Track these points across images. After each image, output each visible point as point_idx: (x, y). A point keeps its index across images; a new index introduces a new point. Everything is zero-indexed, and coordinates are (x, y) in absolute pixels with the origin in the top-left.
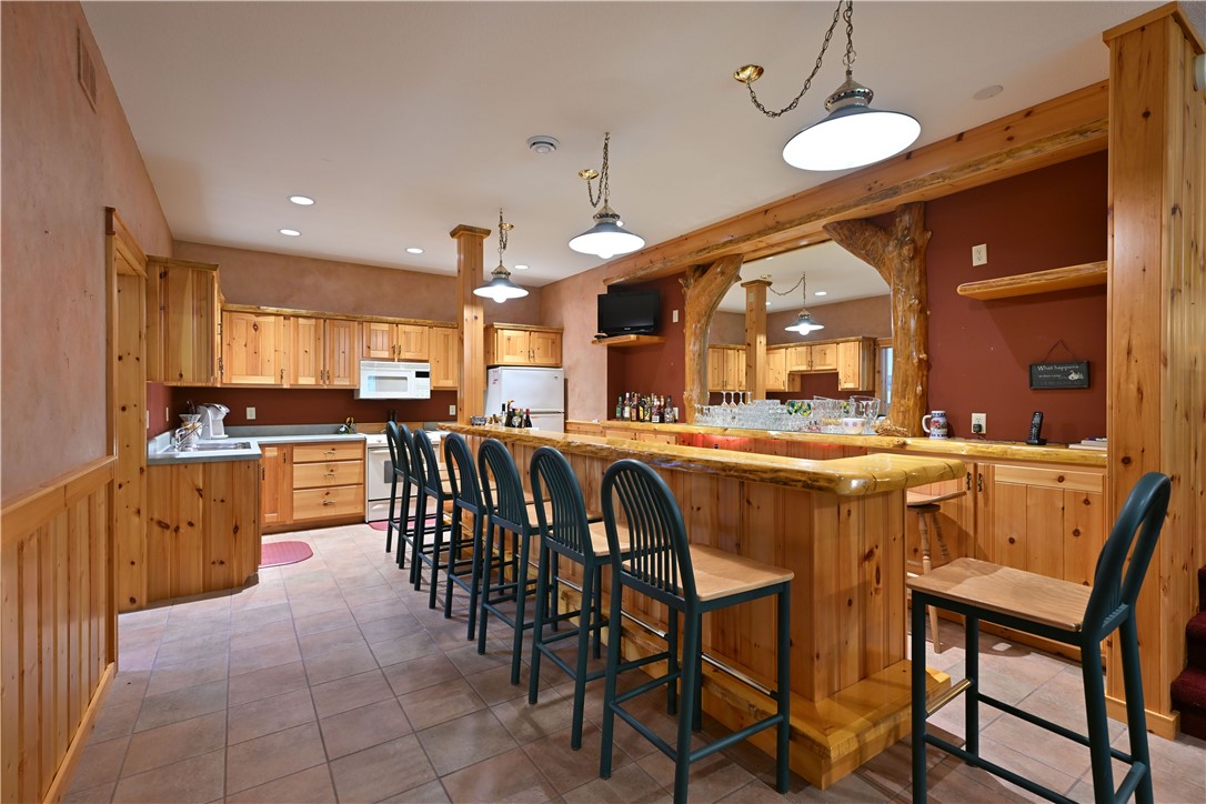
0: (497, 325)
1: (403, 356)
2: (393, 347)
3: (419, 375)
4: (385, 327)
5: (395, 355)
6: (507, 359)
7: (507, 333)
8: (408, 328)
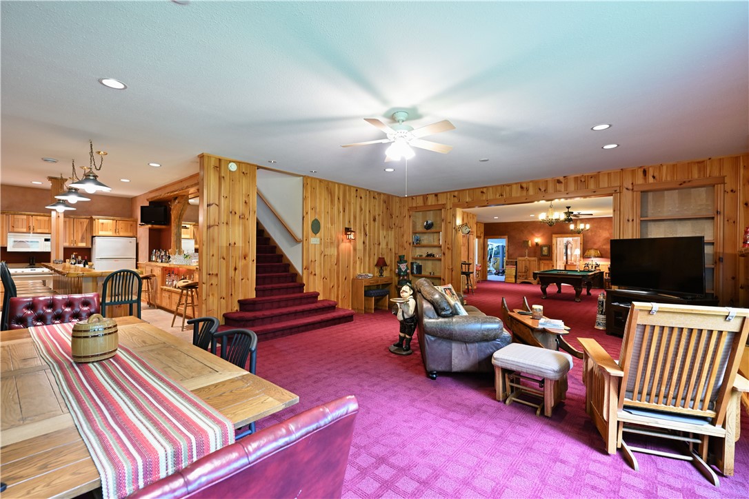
0: (94, 217)
1: (35, 231)
2: (29, 227)
3: (46, 240)
4: (25, 217)
5: (29, 230)
6: (101, 233)
7: (101, 221)
8: (39, 218)
